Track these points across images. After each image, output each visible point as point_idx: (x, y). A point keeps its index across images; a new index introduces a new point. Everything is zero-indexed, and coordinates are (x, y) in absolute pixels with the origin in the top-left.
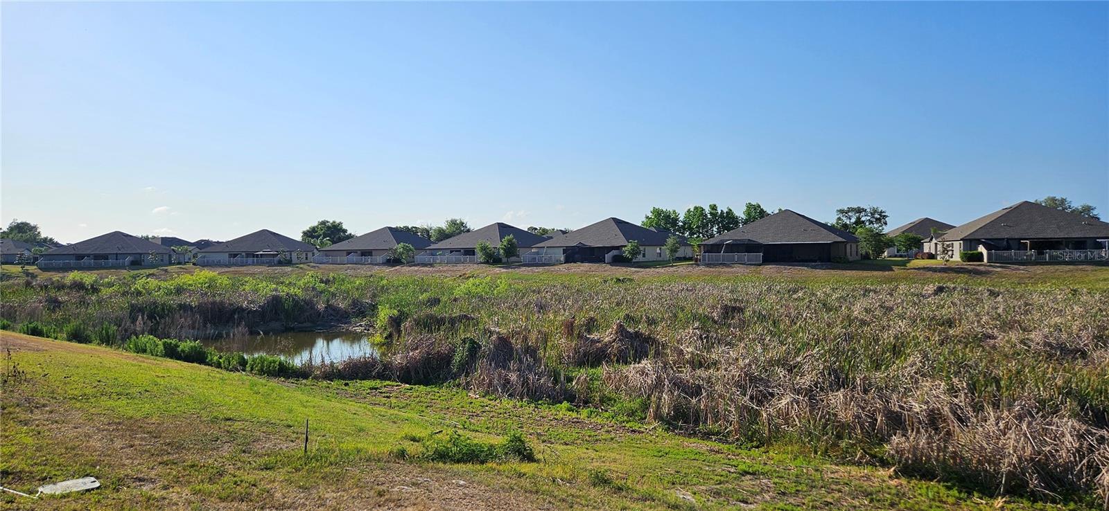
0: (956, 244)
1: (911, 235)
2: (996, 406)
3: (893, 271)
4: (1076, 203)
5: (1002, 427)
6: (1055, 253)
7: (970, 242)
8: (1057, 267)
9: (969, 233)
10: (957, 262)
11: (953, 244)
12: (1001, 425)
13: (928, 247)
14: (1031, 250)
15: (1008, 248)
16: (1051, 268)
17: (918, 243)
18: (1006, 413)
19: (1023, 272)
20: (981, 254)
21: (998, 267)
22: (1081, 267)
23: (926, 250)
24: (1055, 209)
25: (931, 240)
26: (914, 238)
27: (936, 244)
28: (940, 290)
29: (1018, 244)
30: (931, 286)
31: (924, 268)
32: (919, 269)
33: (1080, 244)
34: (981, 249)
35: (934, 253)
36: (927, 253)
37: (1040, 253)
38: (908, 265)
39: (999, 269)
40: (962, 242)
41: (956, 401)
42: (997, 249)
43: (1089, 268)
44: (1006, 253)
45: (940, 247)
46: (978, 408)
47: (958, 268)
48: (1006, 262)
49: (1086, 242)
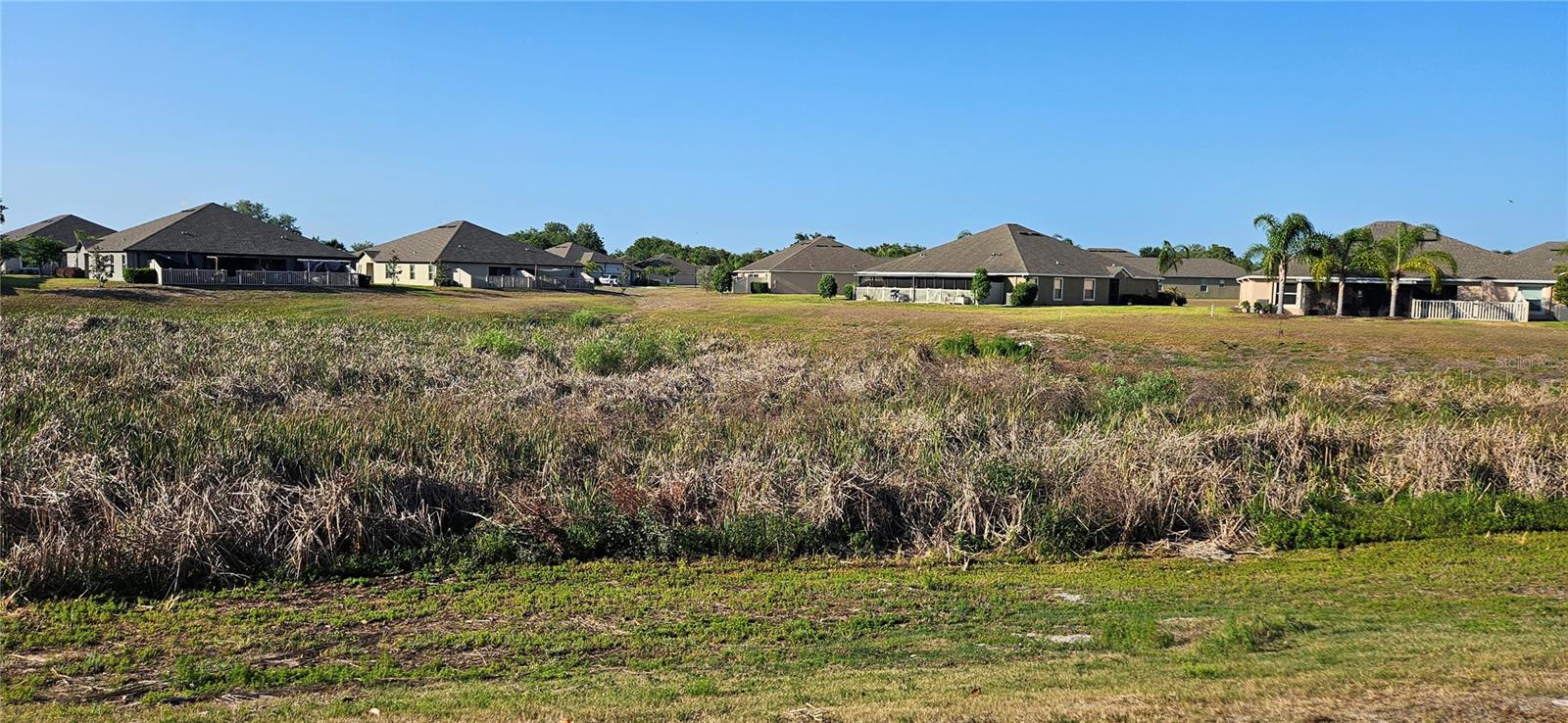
0: (118, 257)
1: (45, 239)
2: (170, 477)
3: (17, 295)
4: (275, 212)
5: (177, 504)
6: (250, 274)
7: (138, 255)
8: (251, 292)
9: (136, 241)
10: (119, 283)
11: (112, 256)
12: (177, 501)
13: (74, 260)
14: (219, 269)
15: (192, 266)
16: (245, 293)
17: (55, 254)
18: (182, 484)
19: (209, 298)
20: (154, 272)
21: (178, 291)
22: (280, 293)
23: (71, 264)
24: (248, 217)
25: (79, 248)
26: (51, 245)
27: (86, 256)
28: (93, 323)
29: (200, 260)
30: (79, 318)
31: (68, 292)
32: (60, 292)
33: (278, 263)
34: (154, 265)
35: (83, 269)
36: (73, 268)
37: (231, 274)
38: (41, 285)
39: (179, 294)
40: (125, 254)
41: (114, 478)
42: (176, 265)
43: (290, 294)
44: (187, 272)
45: (92, 260)
46: (144, 485)
47: (121, 291)
48: (187, 285)
49: (285, 261)
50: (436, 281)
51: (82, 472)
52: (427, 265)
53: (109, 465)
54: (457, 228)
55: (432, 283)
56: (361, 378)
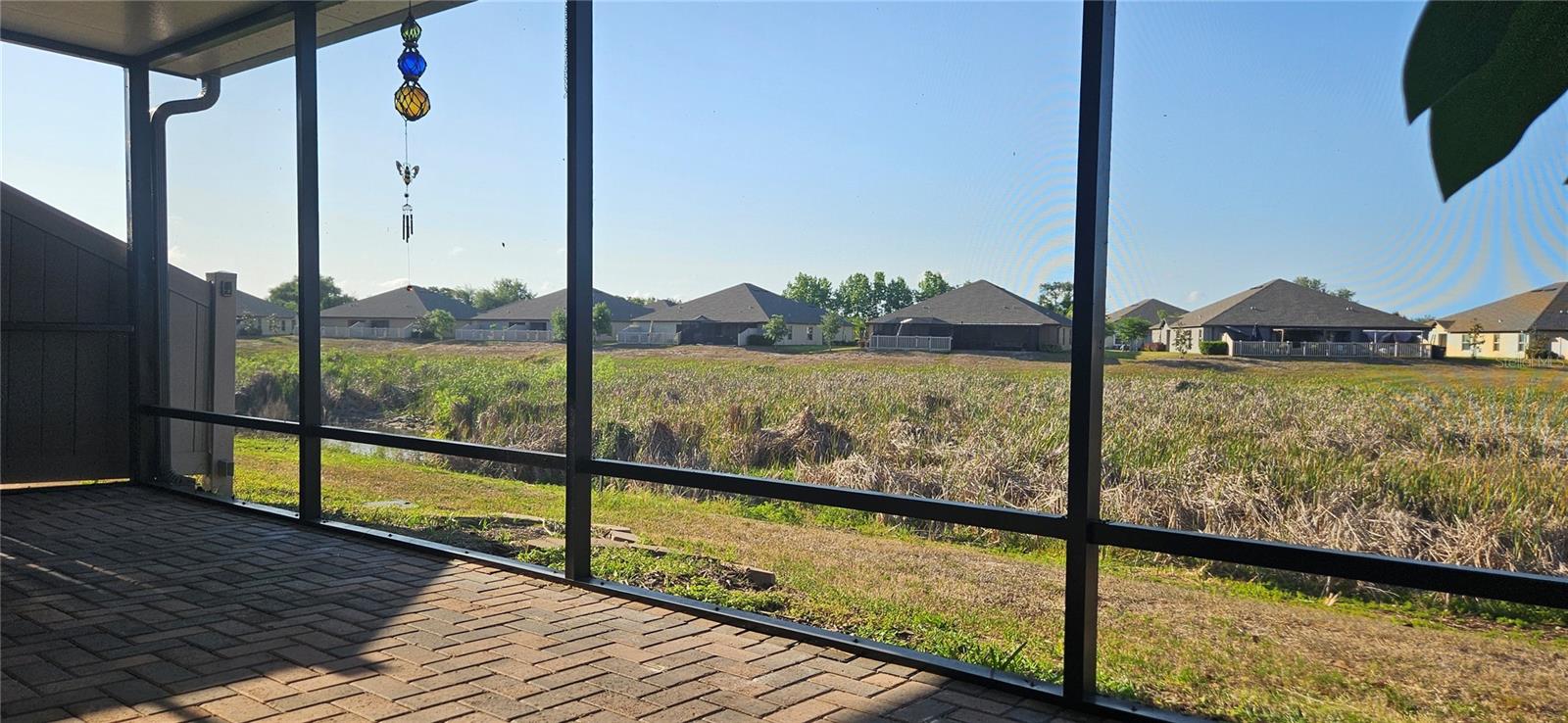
0: (1195, 332)
1: (1136, 319)
2: (1308, 499)
3: (1119, 363)
4: (1332, 287)
5: (1315, 524)
6: (1314, 345)
7: (1213, 329)
8: (1315, 364)
9: (1211, 317)
10: (1196, 355)
11: (1190, 332)
12: (1315, 520)
13: (1158, 336)
14: (1285, 340)
15: (1259, 338)
16: (1308, 364)
17: (1143, 330)
18: (1320, 507)
19: (1275, 368)
20: (1226, 345)
21: (1247, 362)
22: (1344, 364)
23: (1155, 339)
24: (1307, 291)
25: (1163, 326)
26: (1140, 324)
27: (1169, 331)
28: (1183, 386)
29: (1266, 333)
30: (1172, 381)
31: (1156, 362)
32: (1150, 362)
33: (1342, 335)
34: (1226, 338)
35: (1165, 343)
36: (1158, 344)
37: (1297, 345)
38: (1138, 357)
39: (1247, 365)
40: (1202, 329)
41: (1258, 496)
42: (1245, 338)
43: (1354, 365)
44: (1255, 345)
45: (1173, 334)
46: (1284, 503)
47: (1198, 362)
48: (1256, 356)
49: (1349, 332)
50: (1527, 352)
51: (1230, 488)
52: (1517, 335)
53: (1253, 485)
54: (1557, 292)
55: (1522, 355)
56: (1463, 442)
